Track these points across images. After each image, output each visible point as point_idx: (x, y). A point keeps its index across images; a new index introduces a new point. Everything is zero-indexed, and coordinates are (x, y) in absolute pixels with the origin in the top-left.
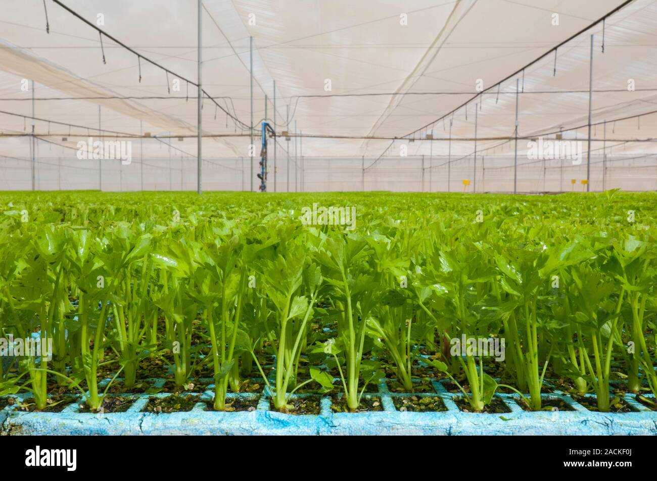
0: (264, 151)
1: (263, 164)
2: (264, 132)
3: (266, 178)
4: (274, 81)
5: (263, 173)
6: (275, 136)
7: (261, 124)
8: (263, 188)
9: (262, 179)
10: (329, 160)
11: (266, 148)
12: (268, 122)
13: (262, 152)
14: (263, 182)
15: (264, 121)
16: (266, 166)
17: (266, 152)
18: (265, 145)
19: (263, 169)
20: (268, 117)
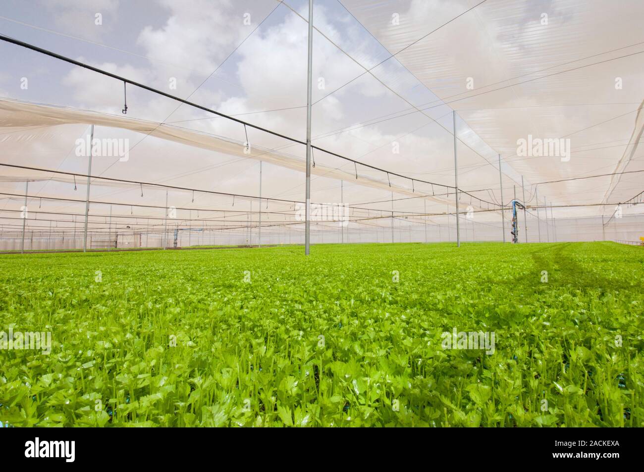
0: (515, 218)
1: (514, 226)
2: (514, 207)
3: (517, 234)
4: (522, 176)
5: (515, 231)
6: (525, 208)
7: (511, 203)
8: (515, 240)
9: (514, 235)
10: (576, 219)
11: (516, 216)
12: (516, 201)
13: (513, 219)
14: (515, 237)
15: (514, 201)
16: (517, 227)
17: (516, 219)
18: (515, 214)
19: (515, 229)
20: (516, 197)
